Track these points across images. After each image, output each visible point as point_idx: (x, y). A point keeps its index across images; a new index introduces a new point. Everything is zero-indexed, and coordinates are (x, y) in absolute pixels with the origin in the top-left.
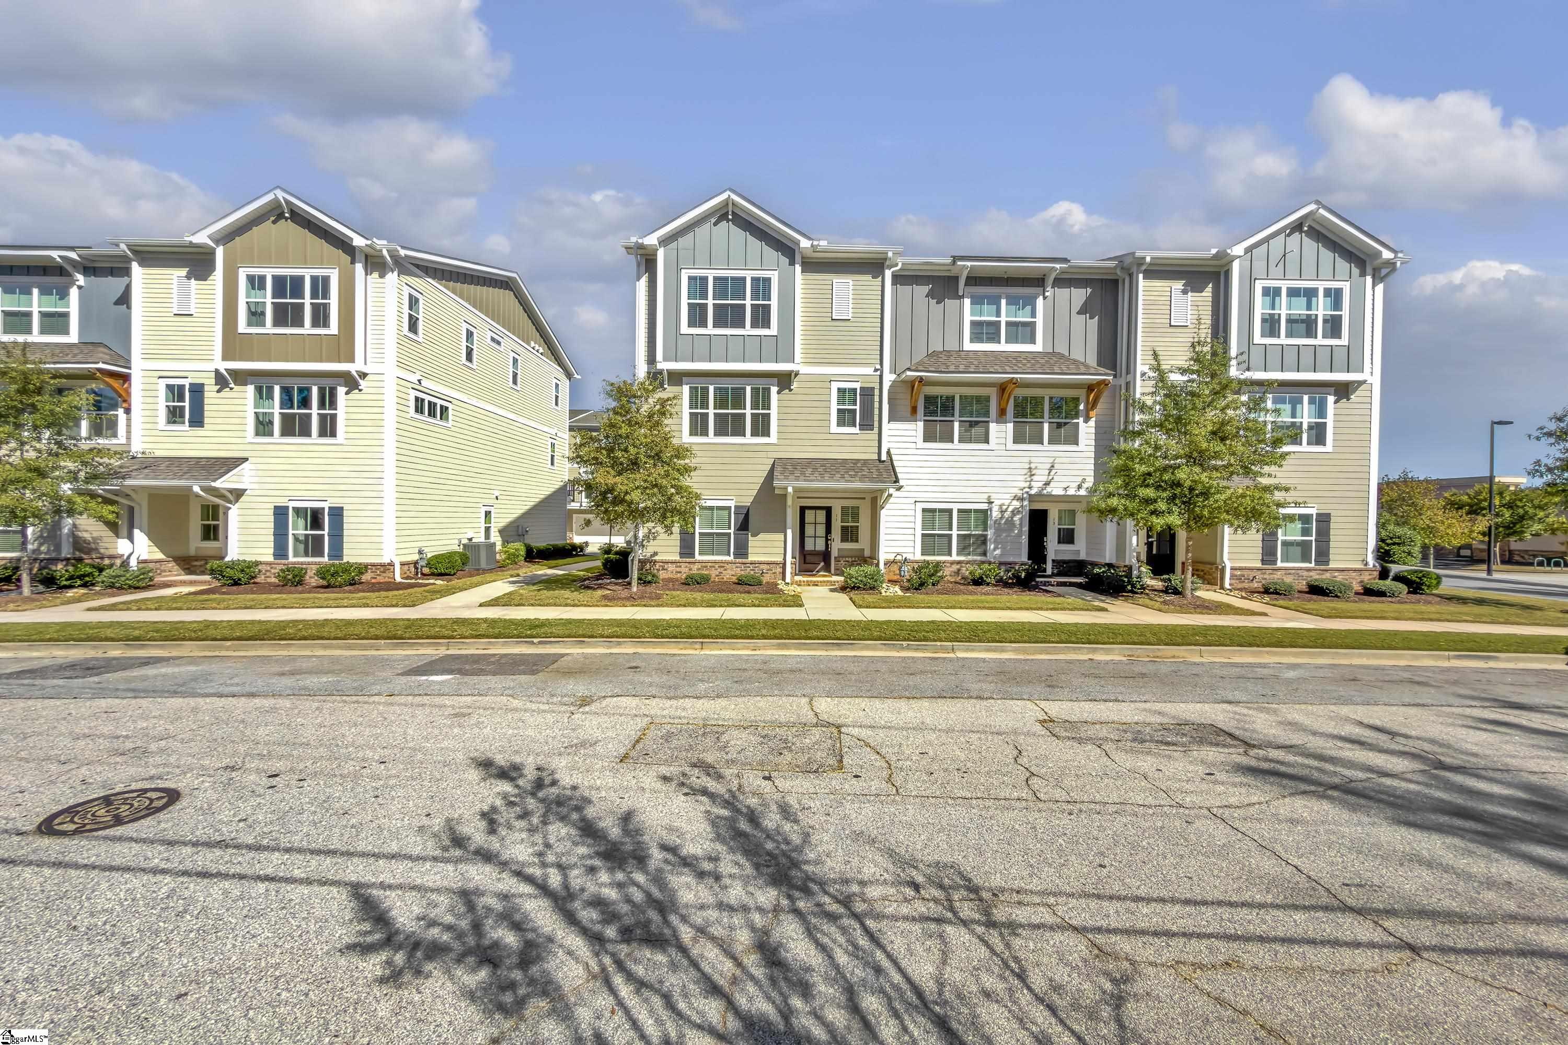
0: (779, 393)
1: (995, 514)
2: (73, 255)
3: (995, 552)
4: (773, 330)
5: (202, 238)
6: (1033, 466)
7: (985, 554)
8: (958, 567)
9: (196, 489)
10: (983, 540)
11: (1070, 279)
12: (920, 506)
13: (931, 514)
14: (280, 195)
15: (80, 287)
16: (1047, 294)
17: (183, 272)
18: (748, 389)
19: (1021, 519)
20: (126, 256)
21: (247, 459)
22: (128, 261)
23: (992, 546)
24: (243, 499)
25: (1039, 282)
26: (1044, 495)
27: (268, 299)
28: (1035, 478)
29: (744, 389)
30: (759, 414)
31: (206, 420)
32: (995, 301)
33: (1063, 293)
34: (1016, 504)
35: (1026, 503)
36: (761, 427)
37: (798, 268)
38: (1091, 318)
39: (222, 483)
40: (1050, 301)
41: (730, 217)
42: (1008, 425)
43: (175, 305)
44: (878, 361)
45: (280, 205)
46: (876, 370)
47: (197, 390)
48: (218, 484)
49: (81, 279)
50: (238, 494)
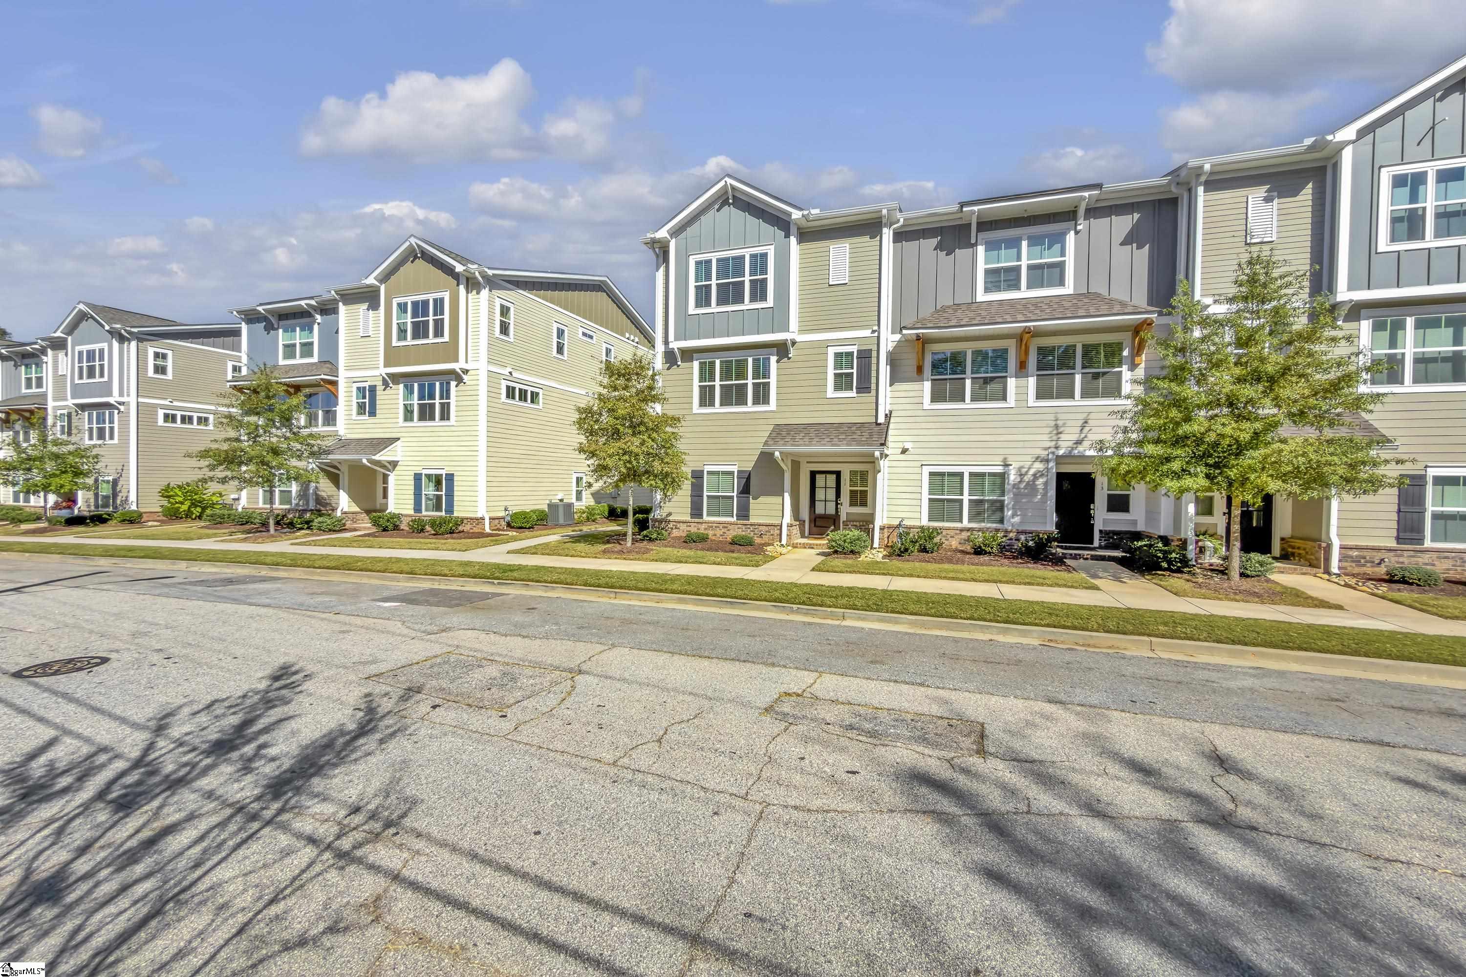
0: (778, 361)
1: (1013, 477)
2: (313, 302)
3: (1013, 520)
4: (770, 302)
5: (371, 280)
6: (1060, 423)
7: (1002, 521)
8: (969, 534)
9: (365, 461)
10: (999, 507)
11: (1111, 207)
12: (926, 470)
13: (940, 478)
14: (413, 241)
15: (319, 324)
16: (1079, 228)
17: (365, 306)
18: (750, 360)
19: (1046, 484)
20: (336, 300)
21: (398, 439)
22: (335, 302)
23: (1010, 513)
24: (398, 468)
25: (1069, 215)
26: (1074, 456)
27: (409, 319)
28: (1063, 437)
29: (747, 360)
30: (760, 383)
31: (377, 412)
32: (1014, 244)
33: (1100, 224)
34: (1038, 466)
35: (1051, 464)
36: (761, 395)
37: (793, 240)
38: (1139, 247)
39: (381, 457)
40: (1084, 235)
41: (731, 201)
42: (1030, 379)
43: (361, 330)
44: (876, 323)
45: (414, 250)
46: (873, 332)
47: (373, 389)
48: (377, 457)
49: (319, 318)
50: (394, 464)
